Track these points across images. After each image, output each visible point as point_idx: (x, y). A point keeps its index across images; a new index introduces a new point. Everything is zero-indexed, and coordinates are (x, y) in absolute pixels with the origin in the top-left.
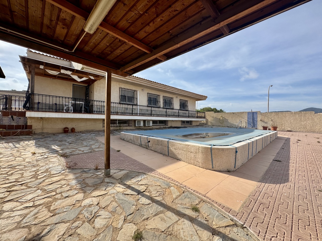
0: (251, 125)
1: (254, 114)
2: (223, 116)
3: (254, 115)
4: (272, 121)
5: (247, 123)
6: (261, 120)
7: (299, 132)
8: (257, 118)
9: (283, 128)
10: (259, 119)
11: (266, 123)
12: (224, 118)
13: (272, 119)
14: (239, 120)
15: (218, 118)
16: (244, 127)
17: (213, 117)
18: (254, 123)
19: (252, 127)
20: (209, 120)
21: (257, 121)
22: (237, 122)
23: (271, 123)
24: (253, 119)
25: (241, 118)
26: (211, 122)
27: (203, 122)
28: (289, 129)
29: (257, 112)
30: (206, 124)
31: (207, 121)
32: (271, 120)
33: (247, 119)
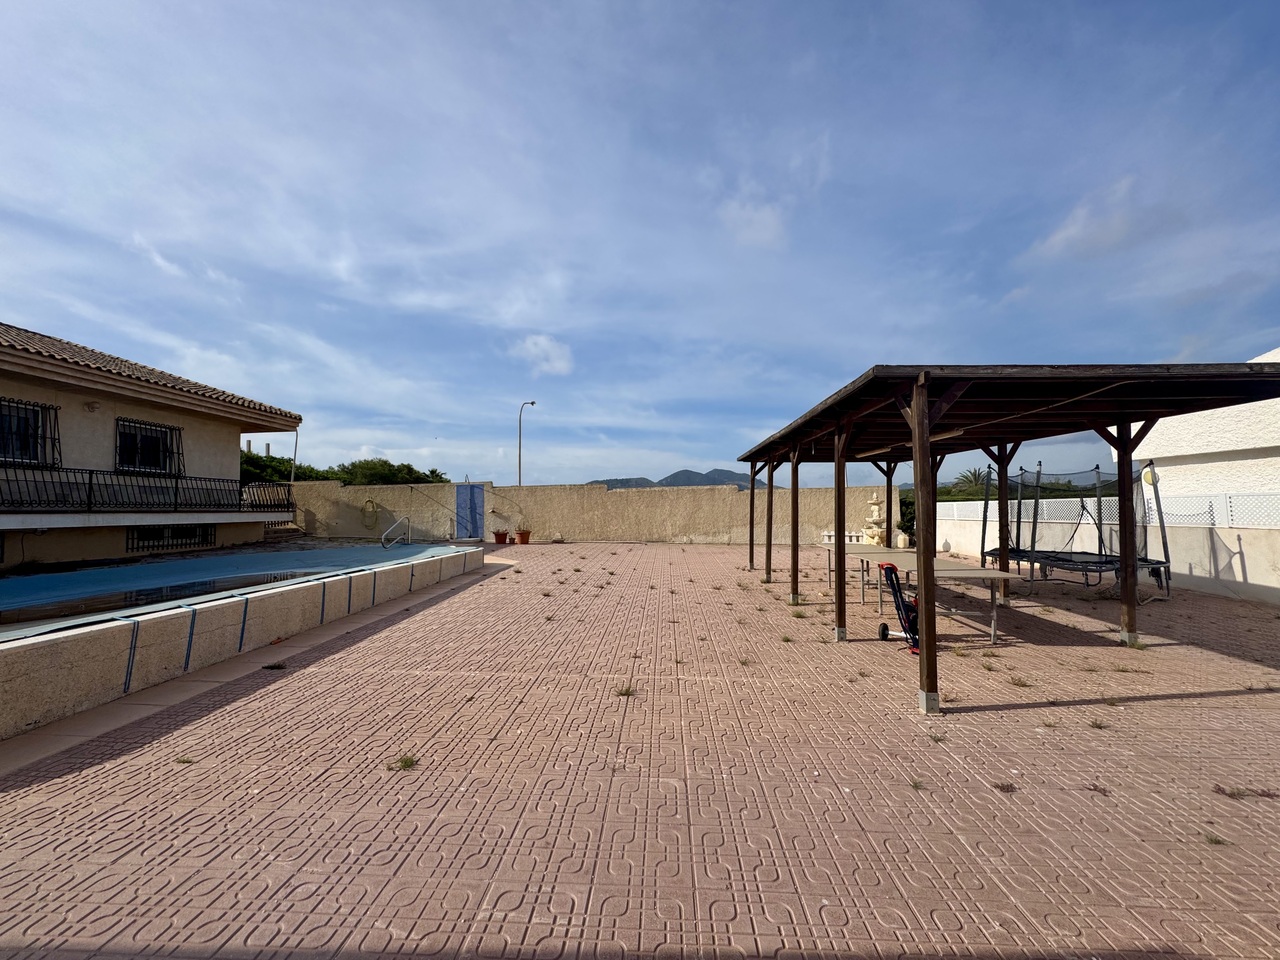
0: (467, 530)
1: (476, 490)
2: (378, 500)
3: (476, 495)
4: (521, 512)
5: (455, 523)
6: (493, 512)
7: (582, 541)
8: (483, 506)
9: (547, 533)
10: (488, 509)
11: (507, 519)
12: (378, 506)
13: (521, 506)
14: (430, 513)
15: (356, 508)
16: (448, 536)
17: (336, 503)
18: (474, 522)
19: (469, 537)
20: (320, 516)
21: (482, 515)
22: (425, 520)
23: (518, 518)
24: (473, 509)
25: (435, 507)
26: (328, 526)
27: (294, 527)
28: (558, 536)
29: (483, 485)
30: (305, 535)
31: (310, 517)
32: (518, 509)
33: (453, 507)
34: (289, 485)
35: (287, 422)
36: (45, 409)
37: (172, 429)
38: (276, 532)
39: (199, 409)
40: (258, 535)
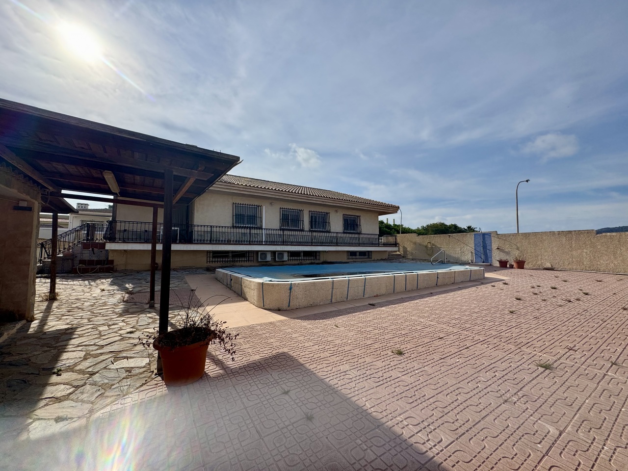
0: (481, 258)
1: (486, 236)
2: (433, 242)
3: (486, 239)
4: (518, 249)
5: (474, 254)
6: (498, 248)
7: (570, 270)
8: (491, 245)
9: (539, 262)
10: (494, 246)
11: (508, 253)
12: (433, 245)
13: (518, 245)
14: (459, 249)
15: (423, 245)
16: (470, 261)
17: (415, 243)
18: (486, 254)
19: (483, 262)
20: (409, 249)
21: (491, 250)
22: (457, 252)
23: (516, 253)
24: (485, 247)
25: (462, 245)
26: (412, 253)
27: (399, 253)
28: (548, 265)
29: (491, 233)
30: (403, 257)
31: (405, 249)
32: (516, 247)
33: (473, 246)
34: (396, 236)
35: (394, 209)
36: (327, 213)
37: (358, 216)
38: (392, 255)
39: (364, 208)
40: (385, 256)
